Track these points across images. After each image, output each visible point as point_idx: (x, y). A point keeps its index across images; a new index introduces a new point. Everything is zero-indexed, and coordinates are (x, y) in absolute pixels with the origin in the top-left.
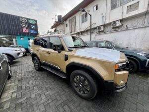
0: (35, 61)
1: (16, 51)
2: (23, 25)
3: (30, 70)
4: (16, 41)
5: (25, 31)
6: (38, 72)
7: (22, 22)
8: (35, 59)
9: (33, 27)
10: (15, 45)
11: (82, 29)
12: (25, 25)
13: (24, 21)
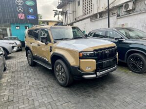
0: (29, 55)
1: (10, 43)
2: (19, 9)
3: (23, 65)
4: (10, 30)
5: (21, 16)
6: (31, 67)
7: (18, 6)
8: (29, 53)
9: (31, 11)
10: (9, 36)
11: (101, 8)
12: (21, 9)
13: (20, 4)
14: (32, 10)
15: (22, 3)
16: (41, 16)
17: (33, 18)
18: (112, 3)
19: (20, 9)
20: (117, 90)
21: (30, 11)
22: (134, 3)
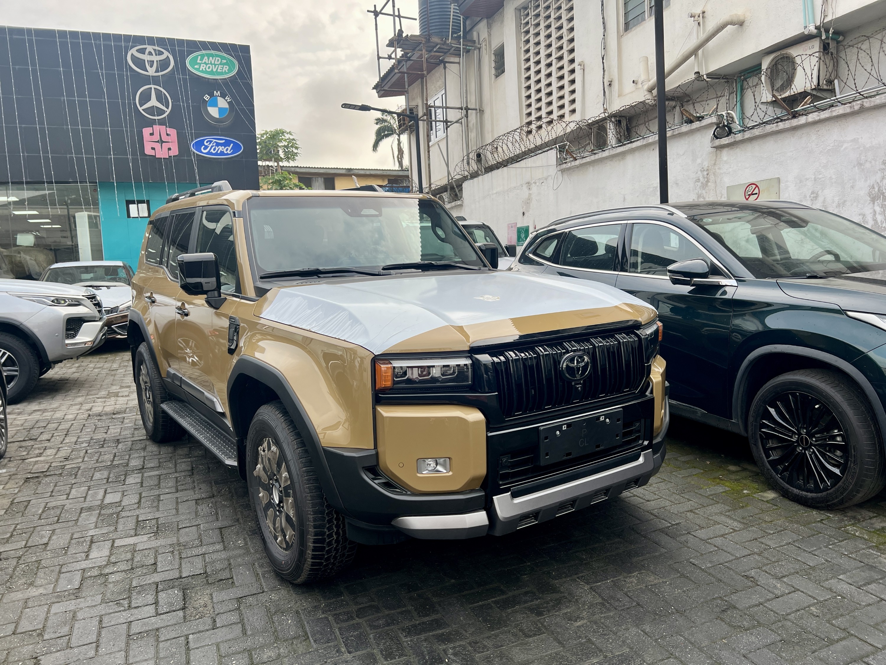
4: (94, 224)
5: (160, 143)
6: (153, 448)
9: (217, 109)
10: (85, 261)
11: (629, 87)
12: (160, 98)
13: (151, 71)
14: (223, 103)
15: (164, 65)
16: (292, 144)
17: (228, 150)
18: (694, 52)
19: (154, 102)
20: (638, 622)
21: (214, 112)
22: (825, 48)
